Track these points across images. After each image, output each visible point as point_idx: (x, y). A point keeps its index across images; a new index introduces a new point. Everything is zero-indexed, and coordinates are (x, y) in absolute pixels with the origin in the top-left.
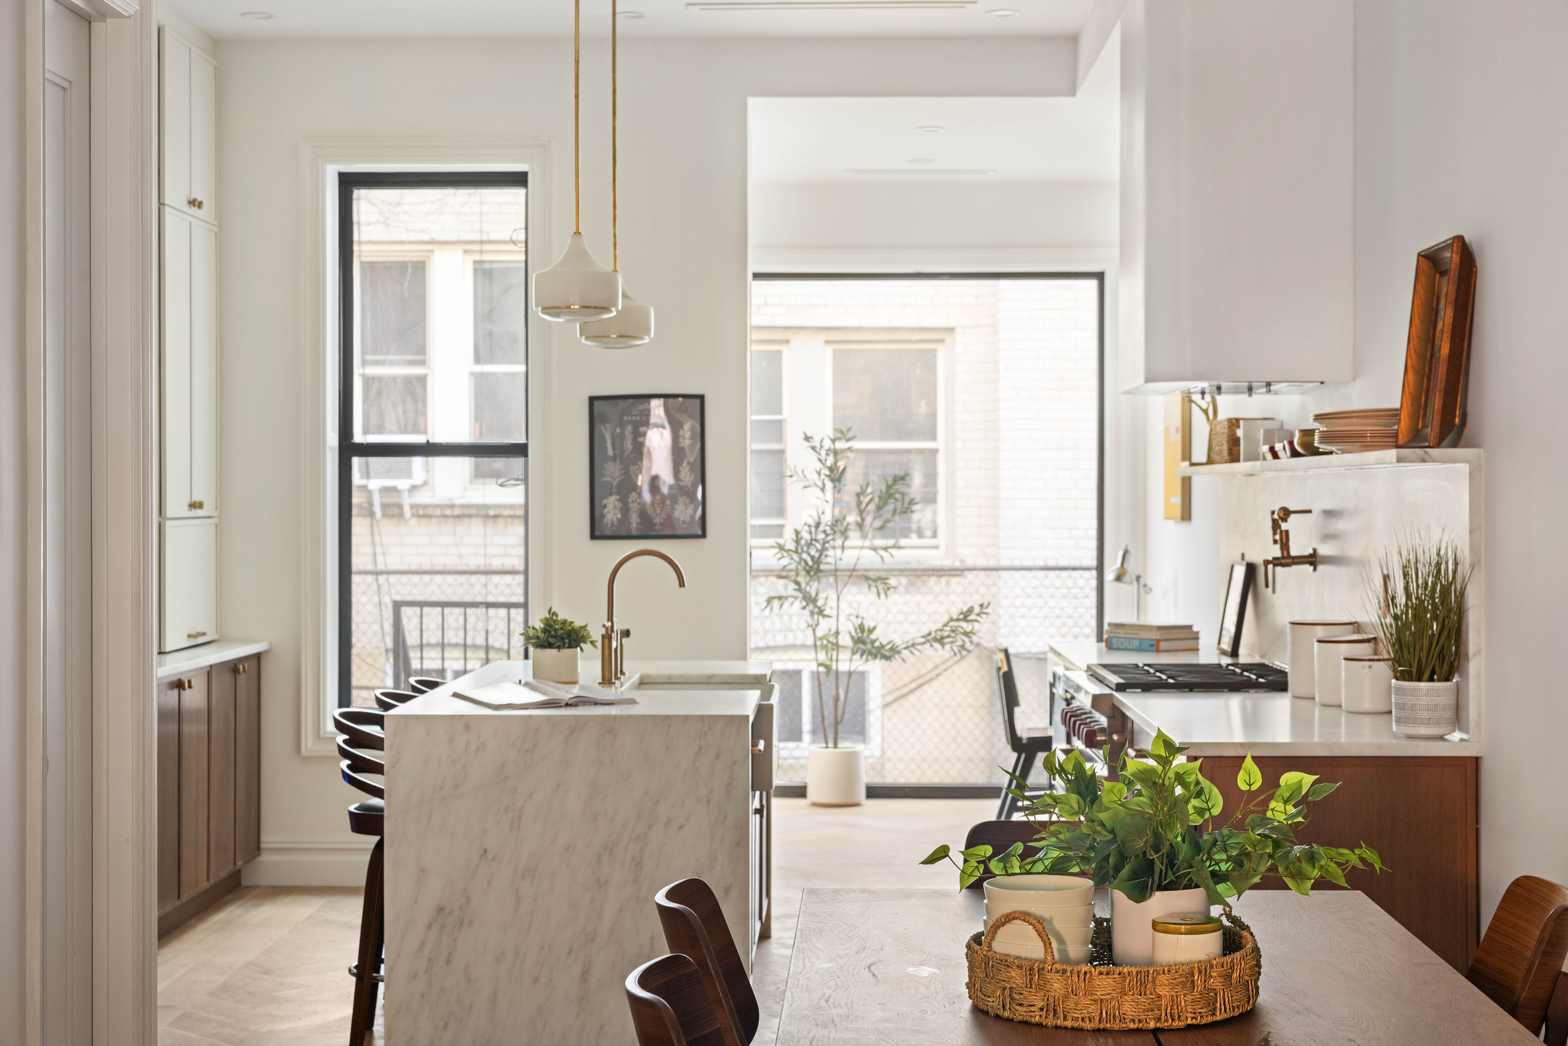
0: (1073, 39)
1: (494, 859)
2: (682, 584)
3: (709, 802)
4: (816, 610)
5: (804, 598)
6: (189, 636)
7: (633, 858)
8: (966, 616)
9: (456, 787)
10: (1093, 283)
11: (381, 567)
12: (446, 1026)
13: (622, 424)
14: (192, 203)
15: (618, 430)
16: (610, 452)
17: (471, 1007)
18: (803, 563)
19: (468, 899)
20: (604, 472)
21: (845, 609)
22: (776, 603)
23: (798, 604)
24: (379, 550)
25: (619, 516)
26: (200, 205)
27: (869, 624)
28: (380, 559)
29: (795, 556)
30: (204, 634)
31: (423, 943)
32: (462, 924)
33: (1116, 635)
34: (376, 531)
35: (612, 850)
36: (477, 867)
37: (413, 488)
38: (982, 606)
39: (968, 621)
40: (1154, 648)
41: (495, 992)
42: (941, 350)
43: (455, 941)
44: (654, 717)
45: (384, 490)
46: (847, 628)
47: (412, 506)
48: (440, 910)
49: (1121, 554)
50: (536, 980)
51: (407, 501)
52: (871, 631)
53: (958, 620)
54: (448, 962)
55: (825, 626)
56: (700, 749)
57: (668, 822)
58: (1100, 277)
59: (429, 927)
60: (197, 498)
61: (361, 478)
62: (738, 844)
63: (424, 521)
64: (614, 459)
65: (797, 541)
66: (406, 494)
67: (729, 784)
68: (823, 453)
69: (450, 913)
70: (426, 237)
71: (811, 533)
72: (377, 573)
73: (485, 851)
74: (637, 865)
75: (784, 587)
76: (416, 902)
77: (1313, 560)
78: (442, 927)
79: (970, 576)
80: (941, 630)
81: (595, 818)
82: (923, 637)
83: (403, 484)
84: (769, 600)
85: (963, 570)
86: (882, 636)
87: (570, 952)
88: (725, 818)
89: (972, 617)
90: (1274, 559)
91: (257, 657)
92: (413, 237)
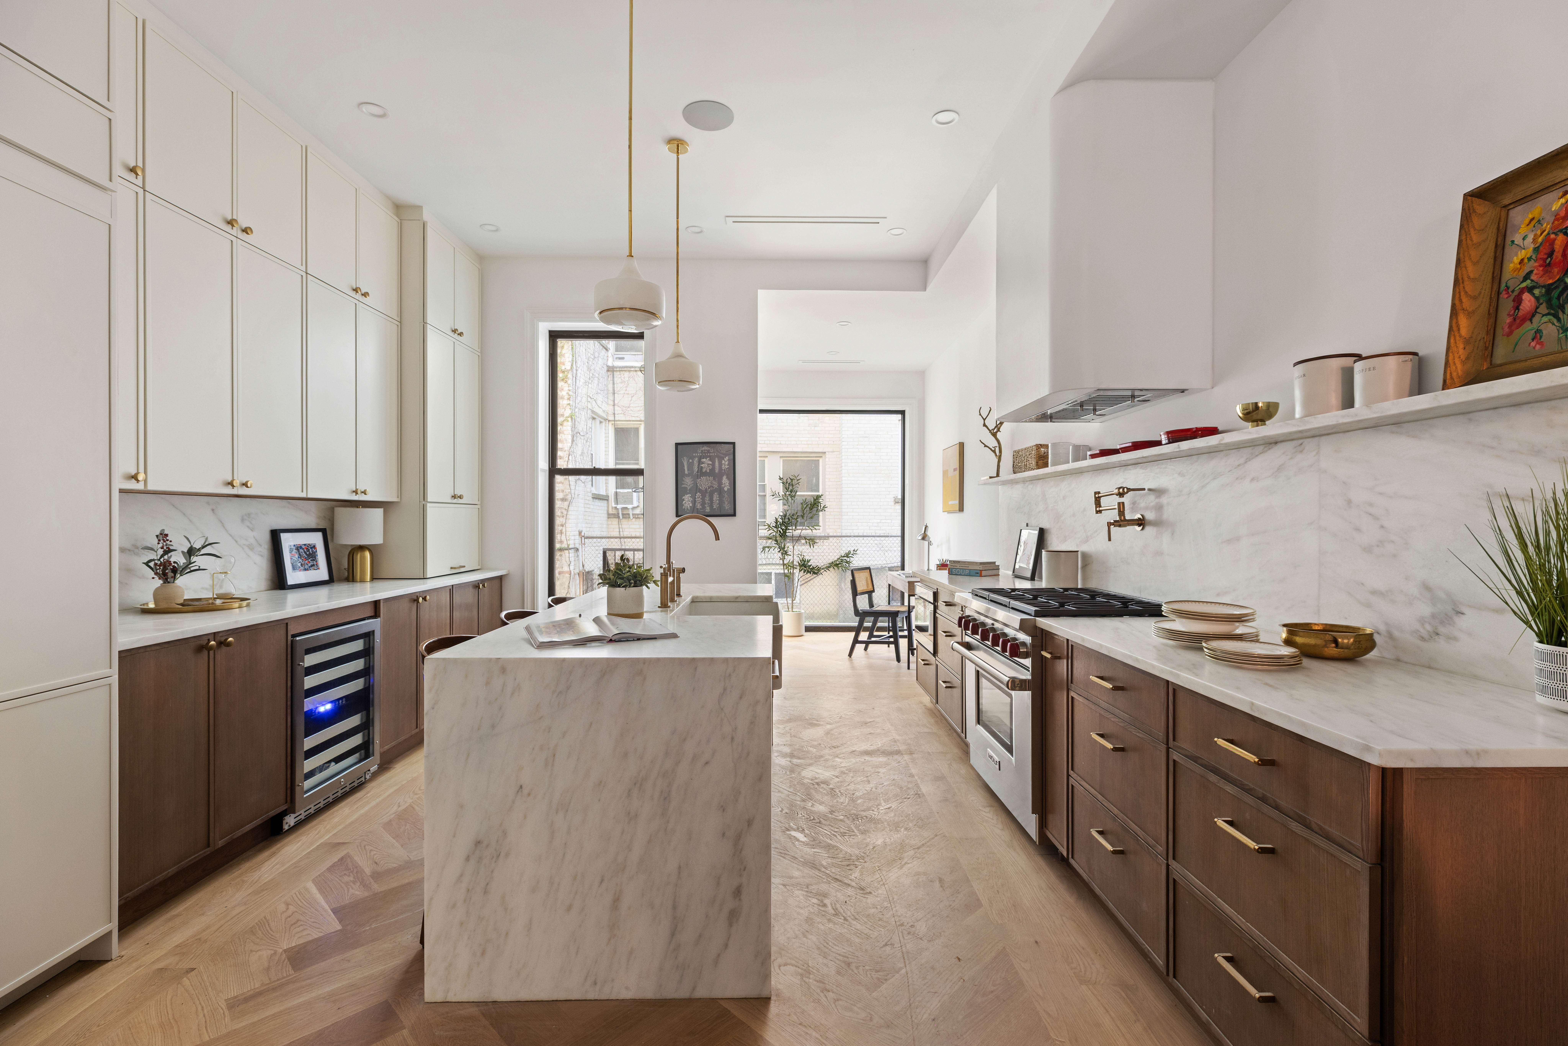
0: (925, 262)
1: (529, 794)
2: (717, 538)
3: (733, 739)
4: (784, 552)
5: (779, 547)
6: (451, 568)
7: (662, 792)
8: (847, 555)
9: (493, 727)
10: (899, 416)
11: (622, 536)
12: (483, 953)
13: (693, 458)
14: (454, 331)
15: (691, 461)
16: (686, 472)
17: (507, 934)
18: (779, 533)
19: (505, 833)
20: (683, 482)
21: (796, 552)
22: (767, 549)
23: (777, 550)
24: (621, 530)
25: (691, 505)
26: (461, 334)
27: (807, 558)
28: (621, 533)
29: (775, 530)
30: (464, 567)
31: (461, 875)
32: (498, 856)
33: (955, 567)
34: (620, 523)
35: (641, 785)
36: (513, 802)
37: (634, 508)
38: (854, 550)
39: (848, 557)
40: (979, 575)
41: (531, 920)
42: (821, 460)
43: (492, 872)
44: (681, 660)
45: (623, 509)
46: (797, 560)
47: (633, 514)
48: (478, 843)
49: (924, 527)
50: (569, 908)
51: (631, 512)
52: (808, 561)
53: (844, 557)
54: (486, 892)
55: (788, 559)
56: (725, 689)
57: (695, 758)
58: (903, 413)
59: (468, 859)
60: (458, 493)
61: (615, 504)
62: (760, 779)
63: (637, 519)
64: (688, 475)
65: (776, 523)
66: (631, 510)
67: (752, 723)
68: (787, 485)
69: (487, 846)
70: (638, 419)
71: (782, 519)
72: (620, 538)
73: (521, 787)
74: (665, 799)
75: (769, 542)
76: (454, 836)
77: (1141, 522)
78: (480, 859)
79: (831, 539)
80: (836, 561)
81: (626, 755)
82: (829, 564)
83: (630, 506)
84: (764, 548)
85: (828, 537)
86: (813, 563)
87: (602, 881)
88: (748, 754)
89: (850, 555)
90: (1115, 521)
91: (500, 578)
92: (634, 419)
